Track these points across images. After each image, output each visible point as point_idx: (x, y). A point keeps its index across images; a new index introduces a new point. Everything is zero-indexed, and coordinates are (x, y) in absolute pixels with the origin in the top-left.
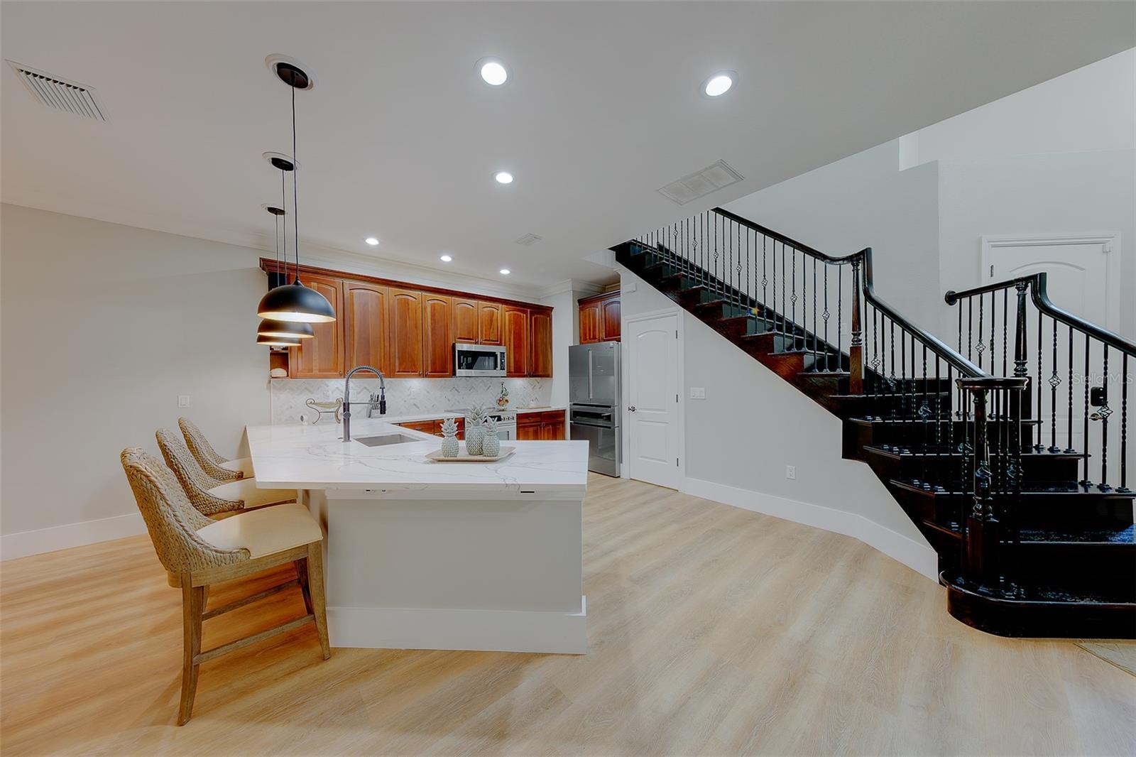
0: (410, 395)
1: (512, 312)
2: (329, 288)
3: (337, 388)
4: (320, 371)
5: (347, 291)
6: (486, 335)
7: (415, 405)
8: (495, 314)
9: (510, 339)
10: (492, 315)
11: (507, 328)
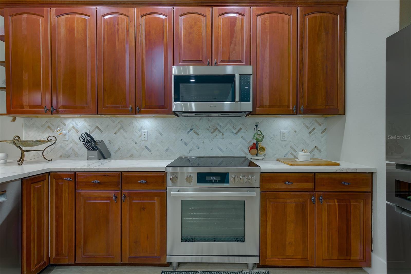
0: (140, 136)
1: (267, 15)
3: (73, 127)
5: (54, 18)
6: (223, 53)
7: (146, 147)
8: (238, 23)
10: (234, 23)
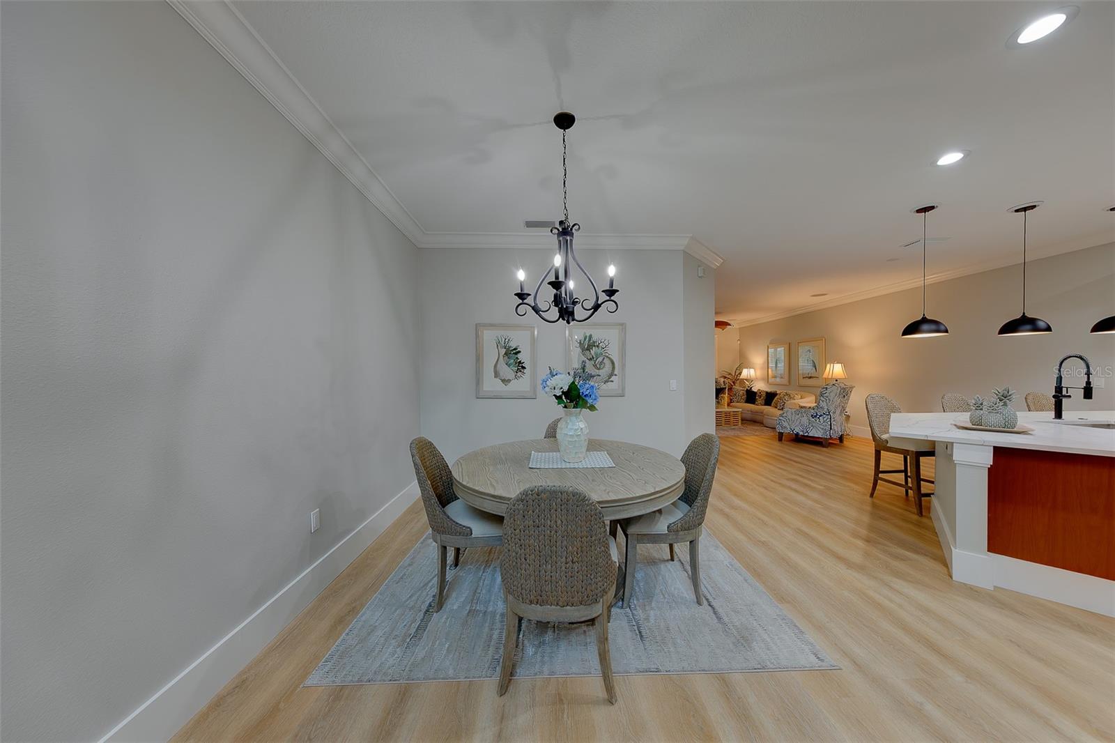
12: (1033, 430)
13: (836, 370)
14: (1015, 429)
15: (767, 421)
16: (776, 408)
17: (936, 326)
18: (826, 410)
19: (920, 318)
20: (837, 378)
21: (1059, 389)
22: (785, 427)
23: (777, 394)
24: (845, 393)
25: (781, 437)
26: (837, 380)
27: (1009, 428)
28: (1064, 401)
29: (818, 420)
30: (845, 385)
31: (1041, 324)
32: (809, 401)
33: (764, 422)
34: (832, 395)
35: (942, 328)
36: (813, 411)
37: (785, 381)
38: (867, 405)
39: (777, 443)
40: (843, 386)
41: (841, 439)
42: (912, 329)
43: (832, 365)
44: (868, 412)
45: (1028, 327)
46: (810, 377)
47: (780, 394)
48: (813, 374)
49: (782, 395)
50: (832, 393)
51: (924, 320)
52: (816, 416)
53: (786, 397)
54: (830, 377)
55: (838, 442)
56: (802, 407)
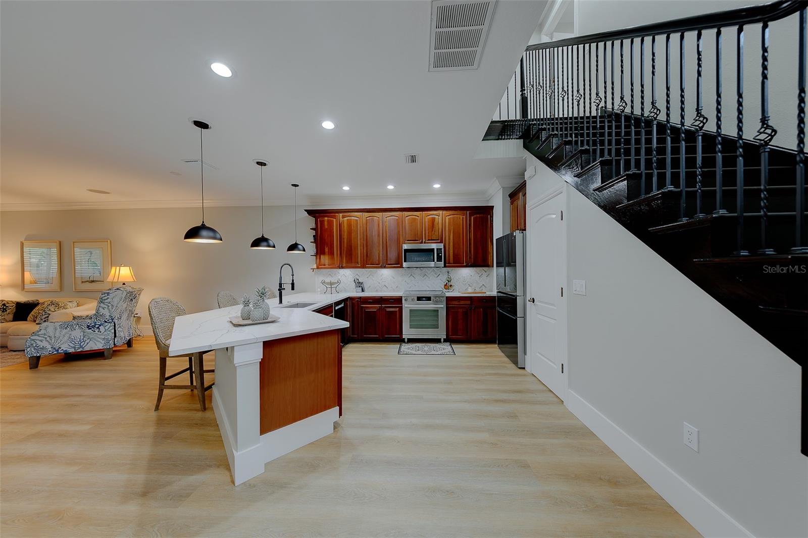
1: (452, 216)
2: (332, 219)
4: (329, 265)
5: (341, 219)
6: (428, 236)
8: (436, 220)
9: (449, 239)
10: (433, 219)
11: (447, 229)
12: (280, 318)
13: (125, 273)
14: (269, 320)
15: (12, 343)
16: (35, 321)
17: (213, 233)
18: (108, 317)
19: (199, 224)
20: (124, 281)
21: (280, 285)
22: (43, 348)
23: (38, 304)
24: (132, 297)
25: (35, 363)
26: (124, 284)
27: (266, 320)
28: (283, 291)
29: (97, 331)
30: (133, 288)
31: (271, 243)
32: (88, 309)
33: (9, 345)
34: (116, 300)
35: (218, 236)
36: (89, 321)
37: (55, 286)
38: (150, 311)
39: (27, 375)
40: (129, 289)
41: (129, 343)
42: (193, 233)
43: (118, 268)
44: (152, 318)
45: (265, 244)
46: (93, 281)
47: (43, 303)
48: (97, 276)
49: (45, 306)
50: (116, 299)
51: (203, 227)
52: (94, 327)
53: (52, 308)
54: (116, 280)
55: (126, 347)
56: (74, 318)
